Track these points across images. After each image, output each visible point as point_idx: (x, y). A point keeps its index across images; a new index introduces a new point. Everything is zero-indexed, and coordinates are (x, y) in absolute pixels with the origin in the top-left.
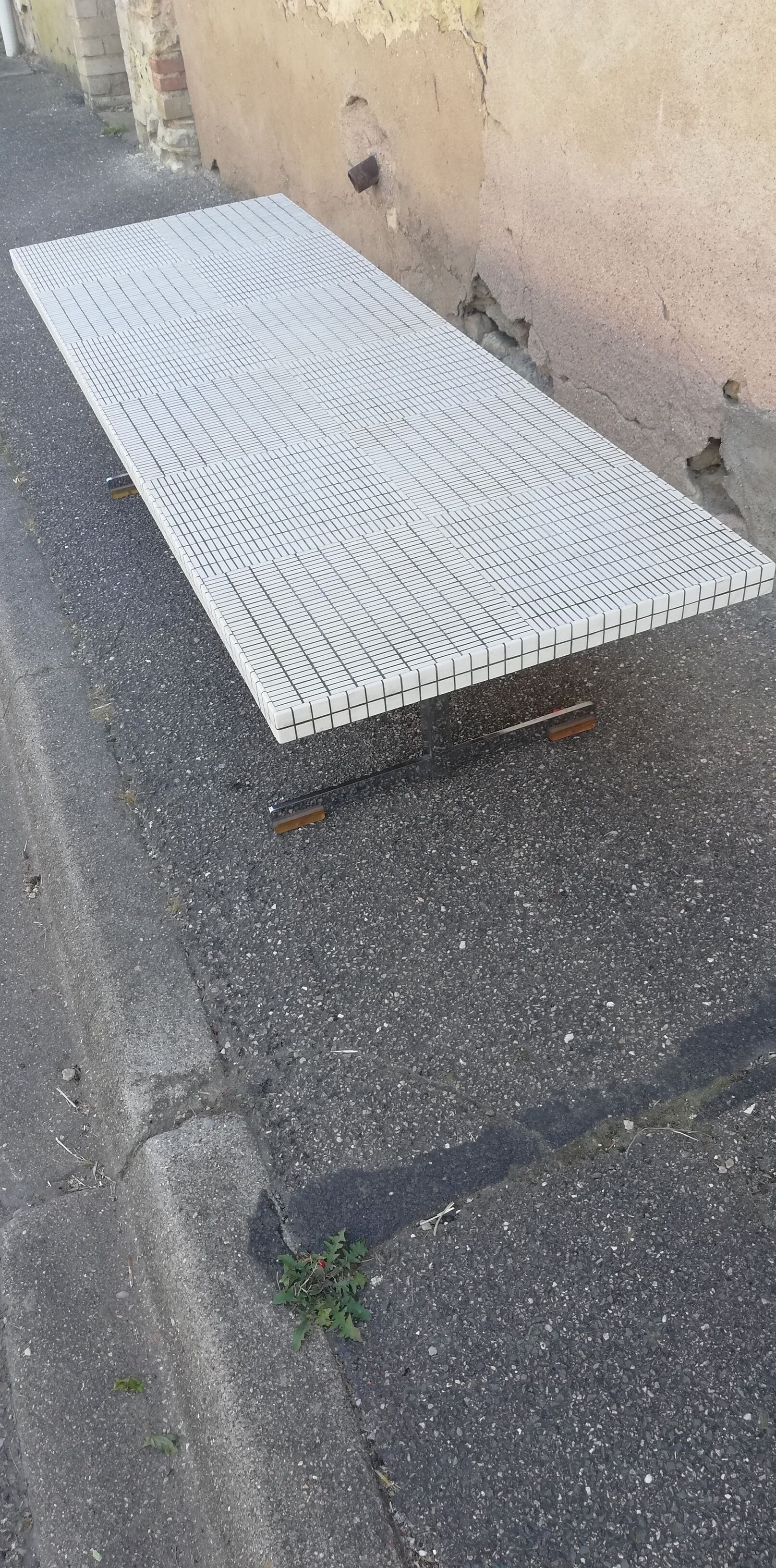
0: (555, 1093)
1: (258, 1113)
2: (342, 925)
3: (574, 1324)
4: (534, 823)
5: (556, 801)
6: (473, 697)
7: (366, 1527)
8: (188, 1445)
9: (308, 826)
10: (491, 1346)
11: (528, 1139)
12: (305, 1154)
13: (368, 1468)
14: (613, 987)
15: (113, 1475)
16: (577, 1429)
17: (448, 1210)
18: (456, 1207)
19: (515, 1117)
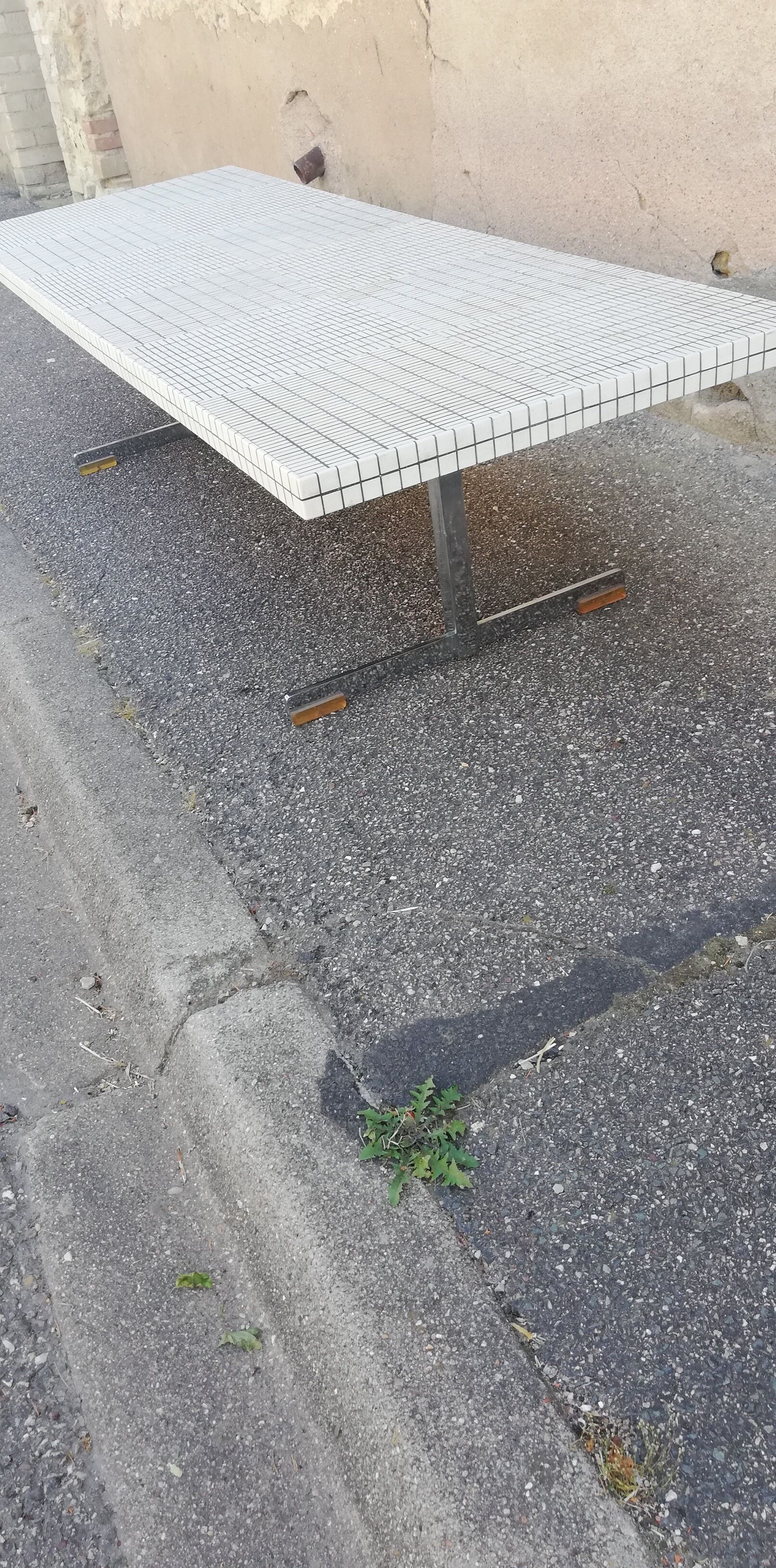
0: (649, 919)
1: (313, 979)
2: (381, 797)
3: (724, 1140)
4: (576, 685)
5: (597, 664)
6: (489, 588)
7: (512, 1383)
8: (273, 1338)
9: (329, 715)
10: (627, 1175)
11: (629, 966)
12: (373, 1010)
13: (502, 1320)
14: (696, 817)
15: (185, 1379)
16: (750, 1247)
17: (550, 1045)
18: (558, 1043)
19: (610, 946)
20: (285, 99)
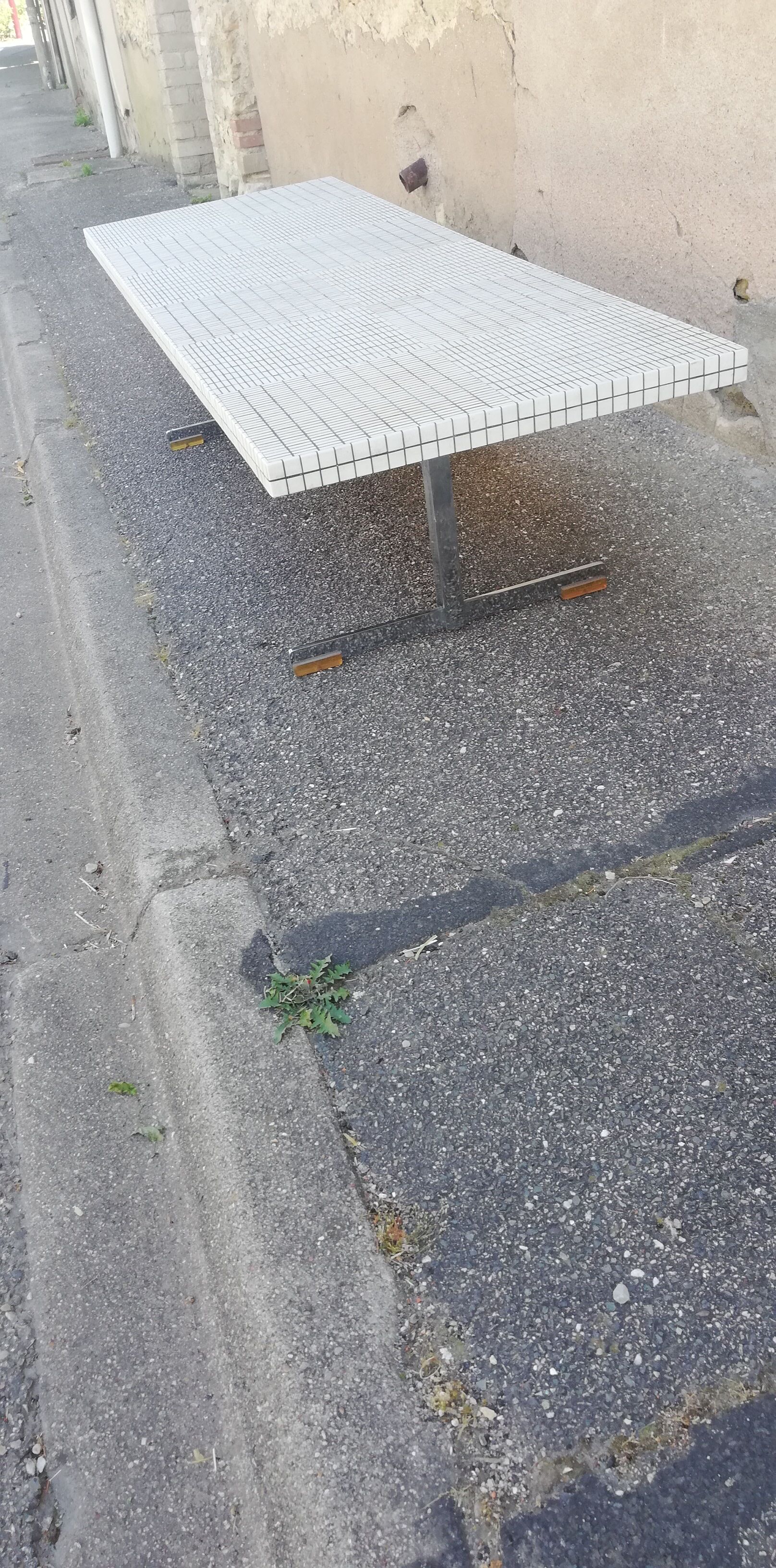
0: (539, 852)
1: (260, 876)
2: (351, 739)
3: (543, 1020)
4: (540, 660)
5: (563, 644)
6: (491, 572)
7: (329, 1171)
8: (173, 1133)
9: (326, 670)
10: (462, 1039)
11: (511, 887)
12: (300, 903)
13: (337, 1130)
14: (605, 775)
15: (100, 1153)
16: (538, 1098)
17: (431, 941)
18: (439, 940)
19: (501, 871)
20: (397, 112)
